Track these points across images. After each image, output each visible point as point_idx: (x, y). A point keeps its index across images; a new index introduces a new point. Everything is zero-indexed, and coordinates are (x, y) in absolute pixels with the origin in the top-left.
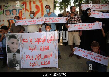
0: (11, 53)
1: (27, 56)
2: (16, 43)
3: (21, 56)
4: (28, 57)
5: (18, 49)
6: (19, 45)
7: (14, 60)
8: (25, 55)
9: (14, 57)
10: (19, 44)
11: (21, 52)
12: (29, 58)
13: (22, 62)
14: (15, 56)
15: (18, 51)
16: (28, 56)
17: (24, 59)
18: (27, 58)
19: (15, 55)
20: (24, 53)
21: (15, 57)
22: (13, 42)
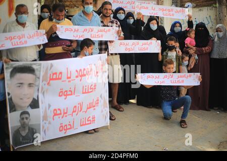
0: (15, 110)
1: (55, 112)
2: (30, 84)
3: (41, 113)
4: (58, 112)
5: (34, 99)
6: (37, 88)
7: (24, 127)
8: (52, 108)
9: (25, 120)
10: (38, 86)
11: (42, 103)
12: (60, 114)
13: (43, 127)
14: (27, 116)
15: (35, 104)
16: (59, 109)
17: (49, 118)
18: (55, 115)
19: (27, 113)
20: (49, 106)
21: (27, 118)
22: (22, 84)
